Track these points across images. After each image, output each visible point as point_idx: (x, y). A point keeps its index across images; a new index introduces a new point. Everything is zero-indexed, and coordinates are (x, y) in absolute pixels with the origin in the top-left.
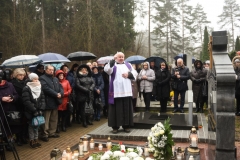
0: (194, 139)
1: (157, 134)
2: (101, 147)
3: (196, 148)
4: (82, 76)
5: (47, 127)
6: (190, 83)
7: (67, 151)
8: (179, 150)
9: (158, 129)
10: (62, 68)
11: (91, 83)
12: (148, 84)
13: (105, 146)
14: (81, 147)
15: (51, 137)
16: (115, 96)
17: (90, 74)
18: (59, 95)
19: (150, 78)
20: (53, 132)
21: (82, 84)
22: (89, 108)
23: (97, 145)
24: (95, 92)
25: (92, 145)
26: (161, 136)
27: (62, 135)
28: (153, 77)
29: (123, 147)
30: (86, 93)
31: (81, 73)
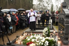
1: (45, 31)
2: (29, 34)
3: (55, 34)
5: (13, 30)
8: (51, 35)
9: (46, 29)
10: (16, 13)
12: (39, 18)
13: (30, 34)
15: (14, 32)
17: (24, 15)
18: (16, 21)
20: (14, 31)
21: (22, 18)
23: (28, 34)
24: (25, 20)
26: (47, 31)
27: (17, 32)
29: (35, 34)
30: (23, 20)
31: (21, 15)
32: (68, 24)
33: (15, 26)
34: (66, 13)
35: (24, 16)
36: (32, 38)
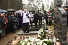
0: (50, 32)
1: (41, 32)
2: (22, 38)
3: (50, 35)
4: (12, 17)
5: (2, 34)
6: (43, 18)
7: (14, 40)
8: (47, 36)
10: (5, 14)
11: (16, 19)
12: (32, 18)
13: (24, 37)
14: (17, 38)
15: (4, 37)
16: (23, 22)
18: (5, 23)
19: (32, 17)
20: (4, 35)
21: (12, 19)
22: (15, 27)
23: (21, 37)
25: (20, 37)
26: (42, 32)
28: (33, 16)
29: (30, 37)
30: (14, 22)
31: (12, 16)
32: (65, 23)
33: (5, 29)
34: (62, 12)
35: (15, 18)
36: (27, 42)
